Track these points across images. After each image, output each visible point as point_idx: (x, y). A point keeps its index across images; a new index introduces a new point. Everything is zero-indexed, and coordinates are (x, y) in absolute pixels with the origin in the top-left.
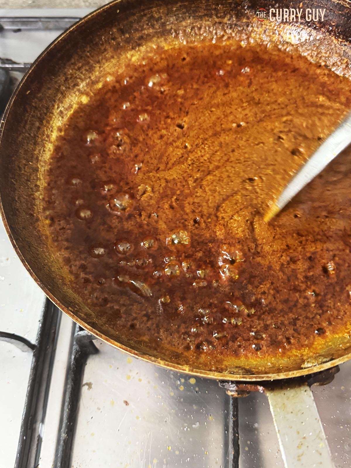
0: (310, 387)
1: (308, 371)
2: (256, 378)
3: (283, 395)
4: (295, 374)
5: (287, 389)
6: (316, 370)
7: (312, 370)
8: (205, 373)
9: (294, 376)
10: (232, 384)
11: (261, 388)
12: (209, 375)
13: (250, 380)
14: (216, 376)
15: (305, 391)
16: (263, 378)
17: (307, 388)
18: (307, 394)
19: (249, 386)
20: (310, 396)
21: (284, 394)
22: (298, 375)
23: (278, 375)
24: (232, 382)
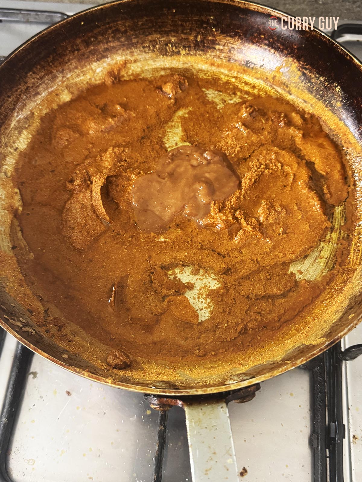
0: (227, 404)
1: (226, 388)
2: (175, 392)
3: (200, 411)
4: (213, 390)
5: (204, 404)
6: (233, 388)
7: (230, 387)
8: (127, 386)
9: (211, 392)
10: (153, 398)
11: (180, 403)
12: (130, 388)
13: (170, 394)
14: (136, 389)
15: (222, 407)
16: (182, 392)
17: (224, 405)
18: (223, 411)
19: (170, 400)
20: (226, 413)
21: (202, 409)
22: (215, 391)
23: (197, 391)
24: (154, 396)
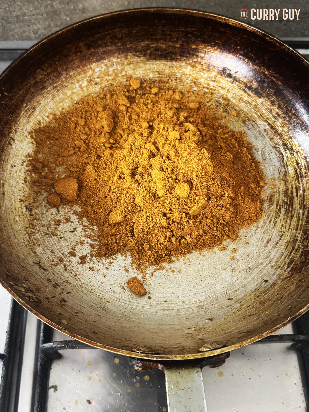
0: (201, 369)
1: (201, 355)
2: (157, 357)
3: (178, 374)
4: (190, 357)
5: (182, 369)
6: (207, 355)
7: (205, 354)
8: (115, 350)
9: (188, 358)
10: (137, 361)
11: (160, 367)
12: (118, 352)
13: (152, 359)
14: (123, 353)
15: (197, 372)
16: (163, 358)
17: (199, 370)
18: (198, 375)
19: (151, 364)
20: (200, 377)
21: (179, 373)
22: (192, 358)
23: (176, 357)
24: (138, 359)
